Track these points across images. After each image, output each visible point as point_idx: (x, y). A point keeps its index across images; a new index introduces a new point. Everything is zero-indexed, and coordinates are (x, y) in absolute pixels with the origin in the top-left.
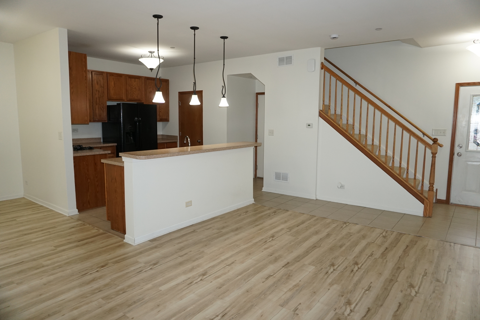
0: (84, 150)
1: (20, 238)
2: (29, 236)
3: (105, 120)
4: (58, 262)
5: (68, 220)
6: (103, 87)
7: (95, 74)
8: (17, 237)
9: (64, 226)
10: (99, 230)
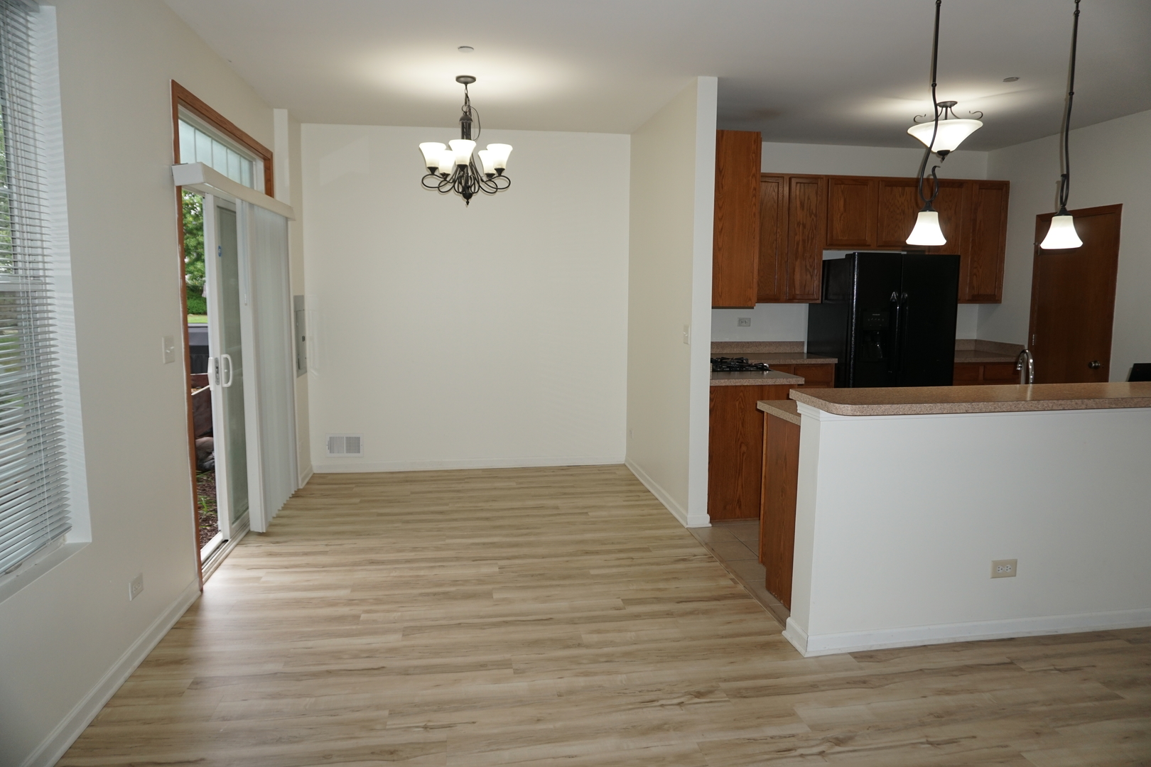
0: (747, 370)
1: (575, 558)
2: (592, 557)
3: (815, 297)
4: (612, 643)
5: (681, 537)
6: (816, 216)
7: (797, 183)
8: (570, 555)
9: (666, 552)
10: (735, 583)
